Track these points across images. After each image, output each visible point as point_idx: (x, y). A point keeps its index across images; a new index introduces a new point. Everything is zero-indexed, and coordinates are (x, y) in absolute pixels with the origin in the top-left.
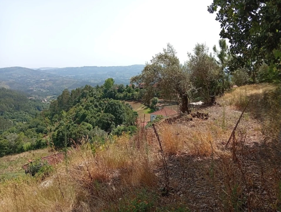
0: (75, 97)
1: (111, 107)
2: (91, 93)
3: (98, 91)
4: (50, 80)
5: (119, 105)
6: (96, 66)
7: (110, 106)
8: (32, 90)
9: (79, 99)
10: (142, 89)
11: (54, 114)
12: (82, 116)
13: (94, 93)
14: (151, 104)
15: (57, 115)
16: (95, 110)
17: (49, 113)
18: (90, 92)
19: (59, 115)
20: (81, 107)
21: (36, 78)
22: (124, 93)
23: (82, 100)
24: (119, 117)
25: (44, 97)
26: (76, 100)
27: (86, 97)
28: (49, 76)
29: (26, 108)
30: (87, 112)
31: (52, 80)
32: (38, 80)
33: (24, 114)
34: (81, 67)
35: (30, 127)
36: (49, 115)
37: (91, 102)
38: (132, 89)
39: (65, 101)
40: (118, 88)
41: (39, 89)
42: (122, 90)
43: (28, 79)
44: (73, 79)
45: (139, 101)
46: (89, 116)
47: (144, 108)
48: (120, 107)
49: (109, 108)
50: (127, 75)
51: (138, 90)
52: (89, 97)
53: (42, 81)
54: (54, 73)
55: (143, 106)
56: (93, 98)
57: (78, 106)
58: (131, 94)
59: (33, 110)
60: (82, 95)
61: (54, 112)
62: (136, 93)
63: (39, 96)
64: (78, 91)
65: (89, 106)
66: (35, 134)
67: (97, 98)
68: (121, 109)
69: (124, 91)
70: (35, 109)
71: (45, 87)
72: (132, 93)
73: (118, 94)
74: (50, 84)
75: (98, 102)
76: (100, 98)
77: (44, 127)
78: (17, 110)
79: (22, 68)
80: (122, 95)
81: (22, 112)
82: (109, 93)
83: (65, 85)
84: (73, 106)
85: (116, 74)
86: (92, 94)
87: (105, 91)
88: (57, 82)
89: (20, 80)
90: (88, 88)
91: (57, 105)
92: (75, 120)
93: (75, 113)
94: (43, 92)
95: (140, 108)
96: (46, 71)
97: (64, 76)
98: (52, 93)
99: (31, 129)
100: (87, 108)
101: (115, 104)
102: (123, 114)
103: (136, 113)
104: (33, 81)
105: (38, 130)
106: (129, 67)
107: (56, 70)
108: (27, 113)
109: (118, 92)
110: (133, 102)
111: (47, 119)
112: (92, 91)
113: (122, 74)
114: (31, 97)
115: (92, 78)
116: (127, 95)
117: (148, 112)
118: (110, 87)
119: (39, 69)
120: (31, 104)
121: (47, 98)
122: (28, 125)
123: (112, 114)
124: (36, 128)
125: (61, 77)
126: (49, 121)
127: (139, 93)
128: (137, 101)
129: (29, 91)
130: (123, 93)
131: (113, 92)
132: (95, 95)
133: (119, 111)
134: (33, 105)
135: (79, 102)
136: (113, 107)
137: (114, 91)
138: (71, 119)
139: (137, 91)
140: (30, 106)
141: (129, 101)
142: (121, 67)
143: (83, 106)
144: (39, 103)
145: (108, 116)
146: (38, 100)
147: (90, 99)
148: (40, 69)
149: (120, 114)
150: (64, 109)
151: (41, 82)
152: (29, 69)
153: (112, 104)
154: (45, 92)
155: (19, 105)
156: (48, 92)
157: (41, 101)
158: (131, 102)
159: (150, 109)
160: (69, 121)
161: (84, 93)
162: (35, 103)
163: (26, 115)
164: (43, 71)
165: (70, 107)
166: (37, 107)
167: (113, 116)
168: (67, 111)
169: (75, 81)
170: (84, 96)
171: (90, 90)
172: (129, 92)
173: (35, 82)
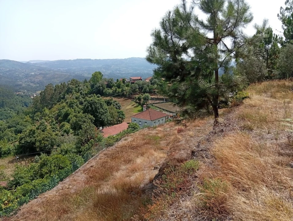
0: (60, 93)
1: (91, 106)
2: (77, 89)
3: (85, 86)
4: (40, 74)
5: (101, 104)
6: (90, 59)
7: (89, 104)
8: (21, 85)
9: (64, 95)
10: (133, 85)
11: (37, 112)
12: (64, 114)
13: (80, 88)
14: (142, 101)
15: (39, 113)
16: (79, 108)
17: (31, 111)
18: (76, 87)
19: (41, 112)
20: (64, 104)
21: (25, 72)
22: (114, 88)
23: (67, 96)
24: (101, 118)
25: (34, 93)
26: (61, 96)
27: (71, 93)
28: (39, 70)
29: (11, 105)
30: (70, 110)
31: (42, 74)
32: (27, 74)
33: (9, 112)
34: (74, 60)
35: (9, 127)
36: (30, 113)
37: (77, 98)
38: (122, 84)
39: (48, 97)
40: (107, 83)
41: (28, 84)
42: (111, 85)
43: (17, 73)
44: (65, 73)
45: (130, 98)
46: (72, 115)
47: (134, 106)
48: (101, 106)
49: (88, 107)
50: (124, 68)
51: (129, 85)
52: (75, 93)
53: (32, 75)
54: (44, 67)
55: (134, 103)
56: (79, 94)
57: (62, 103)
58: (120, 90)
59: (19, 107)
60: (67, 91)
61: (36, 110)
62: (126, 88)
63: (28, 91)
64: (63, 86)
65: (73, 104)
66: (12, 136)
67: (83, 94)
68: (103, 109)
69: (113, 86)
70: (22, 105)
71: (35, 81)
72: (122, 89)
73: (106, 89)
74: (40, 78)
75: (84, 98)
76: (86, 94)
77: (24, 127)
78: (2, 106)
79: (10, 61)
80: (110, 91)
81: (6, 109)
82: (96, 88)
83: (56, 79)
84: (57, 102)
85: (112, 68)
86: (79, 89)
87: (92, 86)
88: (48, 76)
89: (8, 73)
90: (74, 82)
91: (39, 101)
92: (58, 119)
93: (57, 112)
94: (32, 86)
95: (130, 106)
96: (36, 64)
97: (55, 70)
98: (42, 88)
99: (10, 129)
100: (71, 105)
101: (96, 102)
102: (105, 115)
103: (122, 113)
104: (22, 75)
105: (16, 130)
106: (125, 59)
107: (47, 63)
108: (12, 109)
109: (107, 88)
110: (122, 98)
111: (28, 118)
112: (78, 86)
113: (118, 68)
114: (19, 92)
115: (86, 72)
116: (116, 90)
117: (138, 111)
118: (98, 82)
119: (28, 62)
120: (18, 100)
121: (36, 93)
122: (8, 125)
123: (91, 115)
124: (15, 128)
125: (52, 70)
126: (30, 120)
127: (129, 88)
128: (127, 97)
129: (17, 85)
130: (112, 88)
131: (101, 88)
132: (82, 91)
133: (100, 111)
134: (20, 101)
135: (63, 98)
136: (93, 106)
137: (102, 86)
138: (53, 118)
139: (127, 86)
140: (17, 102)
141: (119, 97)
142: (116, 59)
143: (67, 103)
144: (27, 99)
145: (86, 117)
146: (27, 95)
147: (76, 95)
148: (30, 62)
149: (102, 114)
150: (47, 106)
151: (30, 76)
152: (18, 62)
153: (92, 103)
154: (35, 87)
155: (3, 102)
156: (37, 87)
157: (30, 96)
158: (120, 99)
159: (141, 107)
160: (51, 121)
161: (69, 89)
162: (22, 98)
163: (11, 112)
164: (32, 64)
165: (54, 104)
166: (24, 103)
167: (92, 118)
168: (50, 109)
169: (67, 75)
170: (69, 91)
171: (77, 85)
172: (119, 87)
173: (25, 76)
